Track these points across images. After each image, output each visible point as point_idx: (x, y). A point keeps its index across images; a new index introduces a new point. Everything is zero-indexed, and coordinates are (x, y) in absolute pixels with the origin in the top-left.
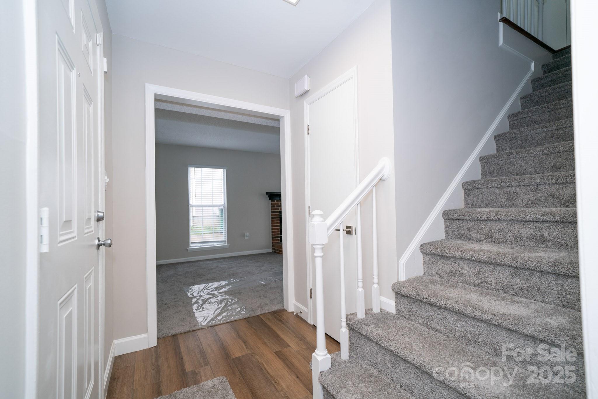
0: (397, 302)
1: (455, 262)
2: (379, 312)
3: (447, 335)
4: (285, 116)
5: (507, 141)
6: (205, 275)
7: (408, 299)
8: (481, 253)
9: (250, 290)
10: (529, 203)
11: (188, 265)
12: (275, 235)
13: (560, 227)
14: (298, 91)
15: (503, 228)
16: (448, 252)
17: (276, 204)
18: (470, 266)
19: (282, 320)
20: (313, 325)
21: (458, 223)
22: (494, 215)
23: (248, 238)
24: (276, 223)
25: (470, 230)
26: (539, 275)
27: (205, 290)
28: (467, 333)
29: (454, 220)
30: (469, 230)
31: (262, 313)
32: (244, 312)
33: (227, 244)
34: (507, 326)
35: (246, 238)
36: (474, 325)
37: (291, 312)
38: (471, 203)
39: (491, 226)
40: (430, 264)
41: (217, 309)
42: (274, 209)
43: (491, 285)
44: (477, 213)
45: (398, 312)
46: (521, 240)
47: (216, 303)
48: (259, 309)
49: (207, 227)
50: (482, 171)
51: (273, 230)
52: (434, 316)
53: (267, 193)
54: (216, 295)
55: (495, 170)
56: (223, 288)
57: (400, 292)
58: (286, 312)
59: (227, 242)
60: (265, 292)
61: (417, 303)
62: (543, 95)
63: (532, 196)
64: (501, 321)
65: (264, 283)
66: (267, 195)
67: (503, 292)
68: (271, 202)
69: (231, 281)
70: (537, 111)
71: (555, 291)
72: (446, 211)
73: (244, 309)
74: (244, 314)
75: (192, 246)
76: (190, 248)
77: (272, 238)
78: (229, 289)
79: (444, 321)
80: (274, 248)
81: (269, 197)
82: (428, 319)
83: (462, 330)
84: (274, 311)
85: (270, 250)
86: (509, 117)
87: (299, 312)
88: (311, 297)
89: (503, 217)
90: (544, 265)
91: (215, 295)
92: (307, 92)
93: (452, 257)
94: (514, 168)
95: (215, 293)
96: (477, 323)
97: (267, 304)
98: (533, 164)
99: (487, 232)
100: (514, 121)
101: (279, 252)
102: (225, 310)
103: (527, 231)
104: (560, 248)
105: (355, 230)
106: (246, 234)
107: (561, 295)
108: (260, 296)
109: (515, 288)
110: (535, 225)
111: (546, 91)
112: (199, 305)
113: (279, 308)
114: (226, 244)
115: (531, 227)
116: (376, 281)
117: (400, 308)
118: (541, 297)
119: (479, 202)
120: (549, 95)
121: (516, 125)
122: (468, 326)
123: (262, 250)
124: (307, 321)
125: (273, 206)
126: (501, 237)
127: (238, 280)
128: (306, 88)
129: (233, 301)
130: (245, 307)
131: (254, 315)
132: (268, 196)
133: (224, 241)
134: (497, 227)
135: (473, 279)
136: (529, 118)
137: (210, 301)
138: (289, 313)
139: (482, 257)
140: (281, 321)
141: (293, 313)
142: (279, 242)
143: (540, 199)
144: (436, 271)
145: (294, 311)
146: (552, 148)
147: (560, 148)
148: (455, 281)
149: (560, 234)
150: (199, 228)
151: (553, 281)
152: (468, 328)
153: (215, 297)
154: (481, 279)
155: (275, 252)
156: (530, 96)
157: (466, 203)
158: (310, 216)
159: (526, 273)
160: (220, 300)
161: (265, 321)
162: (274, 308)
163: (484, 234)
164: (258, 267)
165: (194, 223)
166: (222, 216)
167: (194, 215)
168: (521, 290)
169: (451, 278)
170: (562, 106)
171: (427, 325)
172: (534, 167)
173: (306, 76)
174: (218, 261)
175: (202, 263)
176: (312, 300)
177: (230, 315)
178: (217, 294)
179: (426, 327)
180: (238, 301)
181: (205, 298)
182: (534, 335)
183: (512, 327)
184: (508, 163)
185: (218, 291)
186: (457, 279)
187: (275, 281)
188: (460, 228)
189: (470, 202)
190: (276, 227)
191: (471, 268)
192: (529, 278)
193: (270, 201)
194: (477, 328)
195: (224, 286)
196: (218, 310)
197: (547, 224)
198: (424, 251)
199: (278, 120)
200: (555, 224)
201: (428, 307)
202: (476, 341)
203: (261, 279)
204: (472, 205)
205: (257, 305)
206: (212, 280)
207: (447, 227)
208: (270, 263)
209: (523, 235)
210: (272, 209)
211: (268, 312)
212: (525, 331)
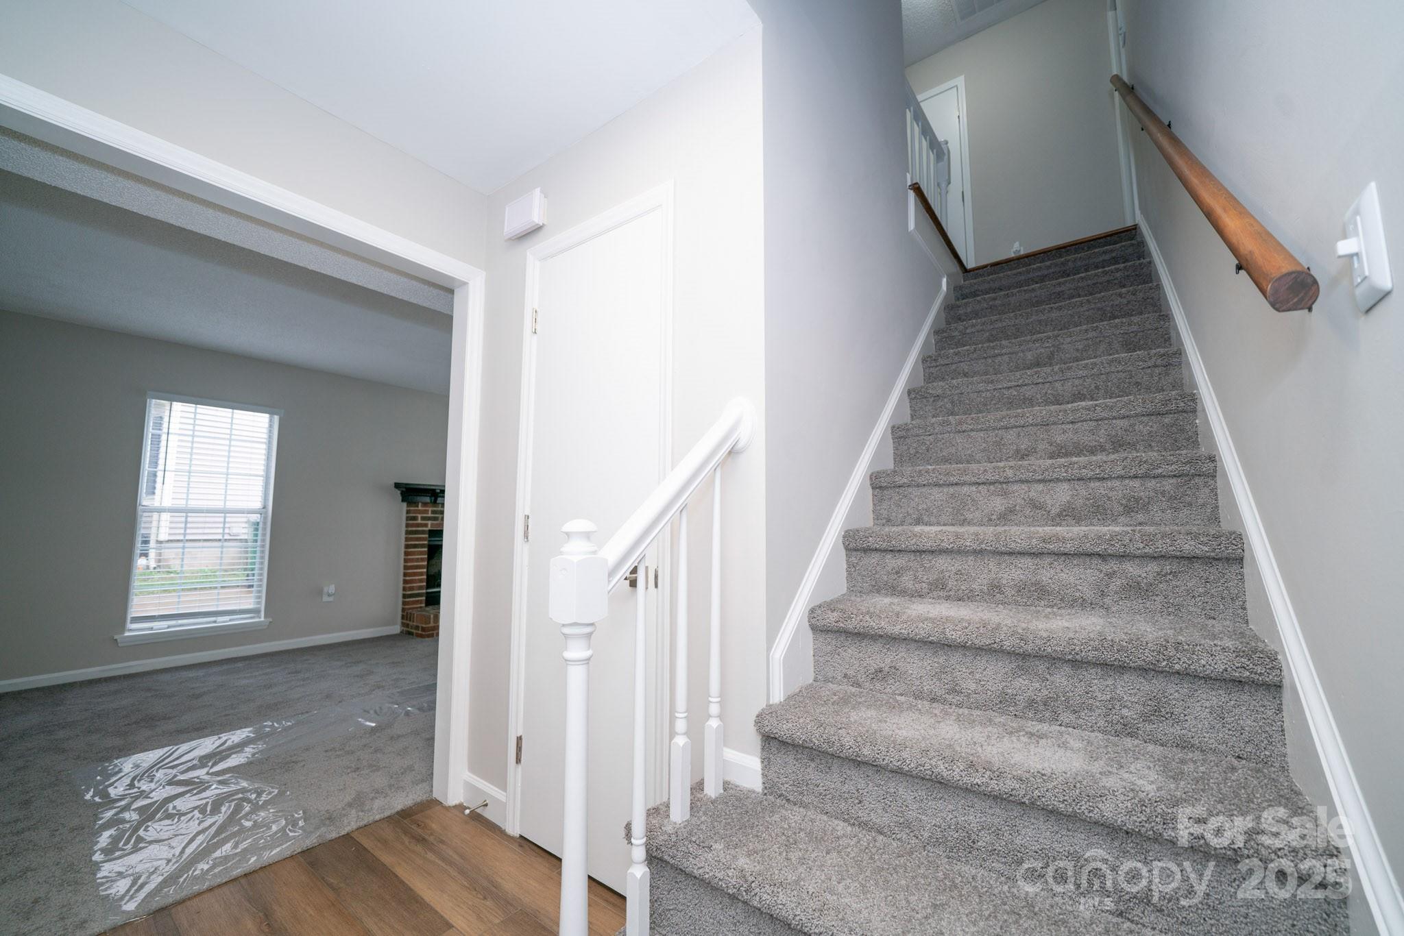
0: (766, 763)
1: (888, 646)
2: (722, 791)
3: (898, 836)
4: (471, 284)
5: (928, 401)
6: (169, 718)
7: (797, 751)
8: (949, 625)
9: (326, 751)
10: (994, 517)
11: (113, 686)
12: (412, 589)
13: (1071, 564)
14: (514, 222)
15: (966, 567)
16: (874, 624)
17: (420, 512)
18: (922, 655)
19: (426, 837)
20: (521, 836)
21: (874, 558)
22: (951, 541)
23: (331, 599)
24: (418, 558)
25: (899, 573)
26: (1067, 669)
27: (160, 770)
28: (949, 828)
29: (867, 550)
30: (897, 573)
31: (362, 824)
32: (300, 828)
33: (262, 619)
34: (1053, 804)
35: (325, 599)
36: (967, 808)
37: (455, 807)
38: (886, 516)
39: (942, 562)
40: (829, 655)
41: (198, 833)
42: (412, 525)
43: (968, 696)
44: (916, 536)
45: (770, 787)
46: (1001, 592)
47: (196, 812)
48: (354, 811)
49: (204, 571)
50: (894, 453)
51: (408, 578)
52: (866, 790)
53: (397, 486)
54: (202, 782)
55: (917, 452)
56: (234, 756)
57: (777, 736)
58: (438, 808)
59: (263, 614)
60: (376, 751)
61: (821, 760)
62: (968, 331)
63: (999, 504)
64: (1039, 794)
65: (374, 725)
66: (397, 490)
67: (994, 711)
68: (408, 506)
69: (266, 726)
70: (968, 354)
71: (1100, 701)
72: (851, 530)
73: (299, 819)
74: (299, 839)
75: (134, 630)
76: (127, 634)
77: (404, 596)
78: (253, 755)
79: (891, 802)
80: (408, 622)
81: (401, 494)
82: (850, 801)
83: (938, 821)
84: (403, 810)
85: (397, 629)
86: (924, 360)
87: (480, 803)
88: (518, 761)
89: (968, 544)
90: (1082, 647)
91: (198, 783)
92: (537, 229)
93: (881, 636)
94: (953, 450)
95: (198, 778)
96: (976, 800)
97: (378, 792)
98: (984, 445)
99: (935, 577)
100: (931, 369)
101: (420, 632)
102: (229, 833)
103: (1014, 573)
104: (1072, 606)
105: (656, 577)
106: (325, 590)
107: (1111, 709)
108: (358, 769)
109: (1019, 701)
110: (1028, 562)
111: (973, 326)
112: (124, 831)
113: (419, 800)
114: (260, 618)
115: (1020, 565)
116: (714, 709)
117: (776, 775)
118: (1073, 717)
119: (901, 515)
120: (976, 333)
121: (934, 376)
122: (953, 811)
123: (372, 630)
124: (503, 828)
125: (411, 517)
126: (963, 587)
127: (289, 723)
128: (537, 218)
129: (264, 797)
130: (304, 813)
131: (334, 835)
132: (399, 492)
133: (256, 611)
134: (953, 565)
135: (928, 684)
136: (954, 367)
137: (174, 807)
138: (448, 808)
139: (952, 635)
140: (421, 840)
141: (460, 807)
142: (421, 607)
143: (1012, 511)
144: (844, 671)
145: (462, 801)
146: (1016, 416)
147: (1027, 417)
148: (887, 691)
149: (1072, 579)
150: (178, 573)
151: (1096, 681)
152: (951, 816)
153: (195, 792)
154: (947, 684)
155: (410, 633)
156: (948, 331)
157: (877, 516)
158: (528, 541)
159: (1042, 667)
160: (213, 798)
161: (369, 849)
162: (401, 801)
163: (928, 581)
164: (358, 676)
165: (159, 561)
166: (256, 541)
167: (162, 537)
168: (1031, 703)
169: (878, 686)
170: (1004, 351)
171: (846, 817)
172: (984, 450)
173: (538, 191)
174: (225, 667)
175: (166, 677)
176: (520, 767)
177: (245, 850)
178: (207, 778)
179: (845, 820)
180: (281, 794)
181: (155, 799)
182: (1116, 821)
183: (1064, 805)
184: (940, 441)
185: (211, 768)
186: (893, 687)
187: (407, 714)
188: (878, 568)
189: (885, 513)
190: (415, 571)
191: (924, 660)
192: (1048, 676)
193: (405, 504)
194: (974, 817)
195: (239, 747)
196: (200, 838)
197: (1048, 560)
198: (818, 624)
199: (451, 292)
200: (1063, 558)
201: (849, 769)
202: (972, 847)
203: (365, 711)
204: (889, 520)
205: (346, 801)
206: (197, 730)
207: (851, 566)
208: (393, 663)
209: (1004, 582)
210: (407, 526)
211: (382, 816)
212: (1095, 815)
